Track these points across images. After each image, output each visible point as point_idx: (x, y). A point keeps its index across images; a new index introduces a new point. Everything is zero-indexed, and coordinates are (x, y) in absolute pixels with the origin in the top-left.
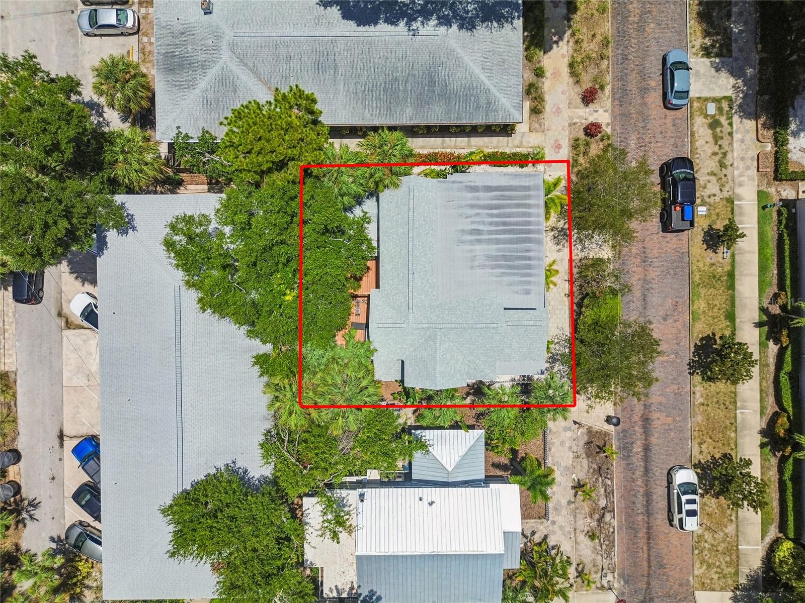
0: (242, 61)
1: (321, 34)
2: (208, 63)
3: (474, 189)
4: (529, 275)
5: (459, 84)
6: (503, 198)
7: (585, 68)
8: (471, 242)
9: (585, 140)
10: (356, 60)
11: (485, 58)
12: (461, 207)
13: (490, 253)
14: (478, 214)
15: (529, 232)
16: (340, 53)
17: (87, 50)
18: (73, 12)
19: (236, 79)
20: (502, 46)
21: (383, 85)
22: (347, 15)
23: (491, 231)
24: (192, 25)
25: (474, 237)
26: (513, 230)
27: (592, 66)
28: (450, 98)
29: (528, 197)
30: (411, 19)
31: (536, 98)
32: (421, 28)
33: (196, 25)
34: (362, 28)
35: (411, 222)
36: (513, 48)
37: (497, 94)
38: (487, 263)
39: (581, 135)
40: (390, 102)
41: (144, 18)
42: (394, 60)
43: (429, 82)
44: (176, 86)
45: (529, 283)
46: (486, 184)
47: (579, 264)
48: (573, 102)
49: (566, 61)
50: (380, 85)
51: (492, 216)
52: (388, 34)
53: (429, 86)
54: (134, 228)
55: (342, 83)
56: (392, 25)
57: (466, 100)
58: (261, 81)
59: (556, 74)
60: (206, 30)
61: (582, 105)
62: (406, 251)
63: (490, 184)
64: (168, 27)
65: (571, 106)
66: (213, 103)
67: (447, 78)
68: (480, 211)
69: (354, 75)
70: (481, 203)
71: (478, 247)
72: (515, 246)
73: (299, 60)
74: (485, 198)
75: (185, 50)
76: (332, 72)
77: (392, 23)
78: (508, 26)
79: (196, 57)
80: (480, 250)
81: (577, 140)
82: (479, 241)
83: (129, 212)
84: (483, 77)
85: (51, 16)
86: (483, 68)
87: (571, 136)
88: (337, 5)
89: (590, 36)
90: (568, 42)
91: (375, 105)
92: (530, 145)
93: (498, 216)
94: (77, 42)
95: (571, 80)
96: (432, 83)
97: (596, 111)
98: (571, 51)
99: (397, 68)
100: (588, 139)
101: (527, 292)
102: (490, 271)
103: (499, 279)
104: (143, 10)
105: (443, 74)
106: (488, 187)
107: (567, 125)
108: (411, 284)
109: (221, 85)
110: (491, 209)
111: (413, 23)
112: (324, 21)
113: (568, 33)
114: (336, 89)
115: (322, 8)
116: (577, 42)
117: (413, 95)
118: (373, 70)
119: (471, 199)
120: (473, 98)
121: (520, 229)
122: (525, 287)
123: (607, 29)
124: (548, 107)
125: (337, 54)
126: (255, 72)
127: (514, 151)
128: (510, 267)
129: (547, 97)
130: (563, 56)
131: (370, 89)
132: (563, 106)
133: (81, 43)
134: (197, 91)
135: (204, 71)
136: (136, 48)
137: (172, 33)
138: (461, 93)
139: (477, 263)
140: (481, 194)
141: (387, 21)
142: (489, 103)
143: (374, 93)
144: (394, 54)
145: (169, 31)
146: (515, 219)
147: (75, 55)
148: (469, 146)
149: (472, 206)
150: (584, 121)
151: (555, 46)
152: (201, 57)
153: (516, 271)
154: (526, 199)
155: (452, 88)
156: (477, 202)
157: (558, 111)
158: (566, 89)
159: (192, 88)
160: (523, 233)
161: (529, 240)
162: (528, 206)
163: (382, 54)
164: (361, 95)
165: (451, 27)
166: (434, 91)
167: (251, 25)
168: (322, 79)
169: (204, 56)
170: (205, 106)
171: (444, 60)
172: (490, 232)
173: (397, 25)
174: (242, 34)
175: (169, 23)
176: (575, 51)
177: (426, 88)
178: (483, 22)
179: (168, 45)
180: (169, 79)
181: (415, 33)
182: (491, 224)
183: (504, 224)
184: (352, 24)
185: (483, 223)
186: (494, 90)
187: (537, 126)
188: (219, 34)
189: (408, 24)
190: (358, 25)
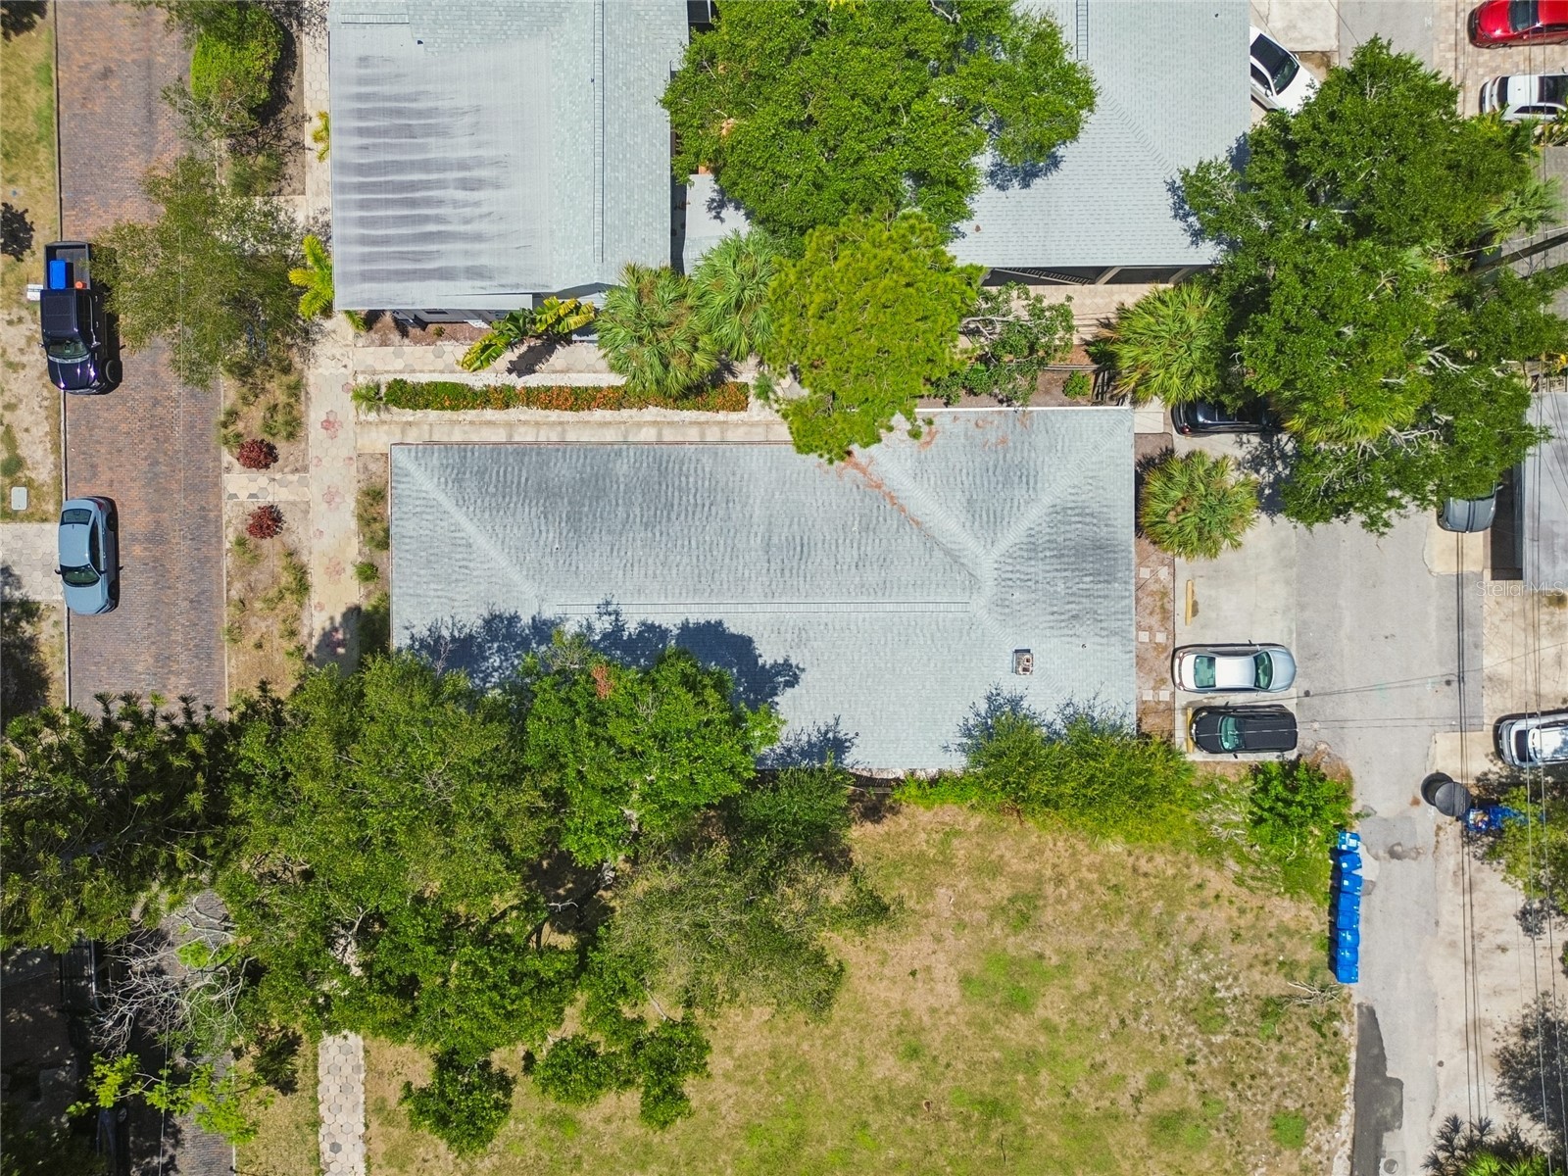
0: (954, 558)
1: (794, 608)
2: (1025, 554)
3: (475, 273)
4: (360, 97)
5: (518, 516)
6: (416, 257)
7: (275, 579)
8: (480, 163)
9: (274, 435)
10: (727, 561)
11: (466, 567)
12: (501, 236)
13: (441, 141)
14: (467, 221)
15: (361, 188)
16: (758, 574)
17: (1278, 617)
18: (1307, 694)
19: (968, 524)
20: (432, 593)
21: (673, 516)
22: (741, 647)
23: (440, 188)
24: (1056, 632)
25: (476, 173)
26: (393, 191)
27: (261, 586)
28: (539, 490)
29: (365, 259)
30: (614, 637)
31: (375, 519)
32: (594, 618)
33: (1048, 632)
34: (713, 618)
35: (598, 186)
36: (411, 591)
37: (441, 497)
38: (446, 120)
39: (282, 447)
40: (660, 484)
41: (1163, 681)
42: (650, 561)
43: (580, 520)
44: (1092, 515)
45: (362, 81)
46: (451, 284)
47: (283, 183)
48: (300, 515)
49: (315, 597)
50: (679, 515)
51: (439, 219)
52: (660, 609)
53: (580, 513)
54: (1173, 188)
55: (755, 519)
56: (653, 625)
57: (504, 487)
58: (917, 523)
59: (334, 570)
60: (1025, 619)
61: (282, 508)
62: (608, 128)
63: (442, 284)
64: (1104, 633)
65: (303, 507)
66: (1016, 480)
67: (543, 528)
68: (462, 228)
69: (732, 534)
70: (460, 246)
71: (466, 154)
72: (390, 157)
73: (840, 561)
74: (452, 255)
75: (1069, 584)
76: (775, 540)
77: (651, 628)
78: (421, 631)
79: (1048, 568)
80: (458, 148)
81: (291, 436)
82: (462, 165)
83: (1182, 224)
84: (470, 528)
85: (1351, 686)
86: (470, 546)
87: (303, 446)
88: (764, 666)
89: (267, 646)
90: (311, 635)
91: (691, 480)
92: (386, 427)
93: (426, 219)
94: (1299, 635)
95: (305, 559)
96: (574, 520)
97: (252, 496)
98: (305, 615)
99: (643, 547)
100: (268, 439)
101: (364, 61)
102: (440, 104)
103: (421, 88)
104: (1164, 695)
105: (551, 535)
106: (447, 279)
107: (312, 468)
108: (598, 57)
109: (998, 514)
110: (440, 232)
111: (609, 628)
112: (789, 636)
113: (310, 650)
114: (768, 508)
115: (793, 662)
116: (293, 633)
117: (612, 496)
118: (693, 543)
119: (480, 253)
120: (492, 489)
121: (381, 192)
122: (369, 71)
123: (233, 661)
124: (349, 504)
125: (764, 571)
126: (930, 540)
127: (419, 413)
128: (399, 113)
129: (353, 524)
130: (321, 607)
131: (699, 509)
132: (319, 507)
133: (1290, 632)
134: (1047, 500)
135: (1032, 540)
136: (1179, 620)
137: (1096, 620)
138: (514, 499)
139: (468, 119)
140: (461, 263)
141: (662, 634)
142: (458, 481)
143: (692, 501)
144: (650, 572)
145: (1104, 625)
146: (390, 213)
147: (1302, 607)
148: (509, 426)
149: (478, 237)
150: (278, 476)
151: (338, 619)
152: (1037, 569)
153: (388, 105)
154: (370, 253)
155: (534, 509)
156: (468, 246)
157: (330, 497)
158: (314, 541)
159: (1058, 508)
160: (374, 184)
161: (361, 169)
162: (364, 241)
163: (674, 571)
164: (719, 498)
165: (534, 619)
166: (570, 503)
167: (934, 627)
168: (795, 527)
169: (1032, 570)
170: (1032, 473)
171: (547, 560)
172: (441, 185)
173: (644, 624)
174: (953, 608)
175: (1104, 641)
176: (296, 618)
177: (586, 509)
178: (471, 637)
179: (1106, 597)
180: (1105, 529)
181: (605, 608)
182: (440, 202)
183: (413, 203)
184: (734, 627)
185: (455, 203)
186: (448, 504)
187: (373, 467)
188: (999, 609)
189: (619, 628)
190: (720, 623)
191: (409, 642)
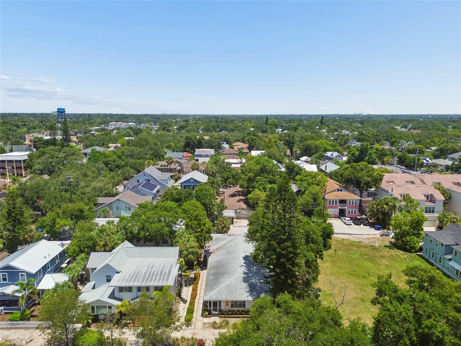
3: (171, 267)
11: (233, 286)
14: (160, 268)
20: (239, 292)
71: (145, 268)
78: (248, 294)
92: (196, 324)
102: (134, 271)
142: (213, 289)
149: (164, 267)
153: (130, 278)
172: (150, 272)
183: (153, 275)
185: (156, 269)
186: (218, 289)
191: (251, 297)
